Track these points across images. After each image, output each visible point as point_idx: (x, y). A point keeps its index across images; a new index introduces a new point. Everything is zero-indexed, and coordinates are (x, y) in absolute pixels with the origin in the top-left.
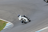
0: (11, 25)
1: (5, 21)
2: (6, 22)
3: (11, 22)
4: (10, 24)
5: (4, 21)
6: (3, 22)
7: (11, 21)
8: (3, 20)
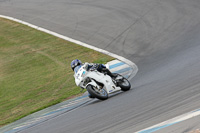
0: (127, 69)
1: (104, 51)
2: (106, 55)
3: (129, 57)
4: (125, 66)
5: (99, 53)
6: (95, 57)
7: (128, 51)
8: (96, 49)
